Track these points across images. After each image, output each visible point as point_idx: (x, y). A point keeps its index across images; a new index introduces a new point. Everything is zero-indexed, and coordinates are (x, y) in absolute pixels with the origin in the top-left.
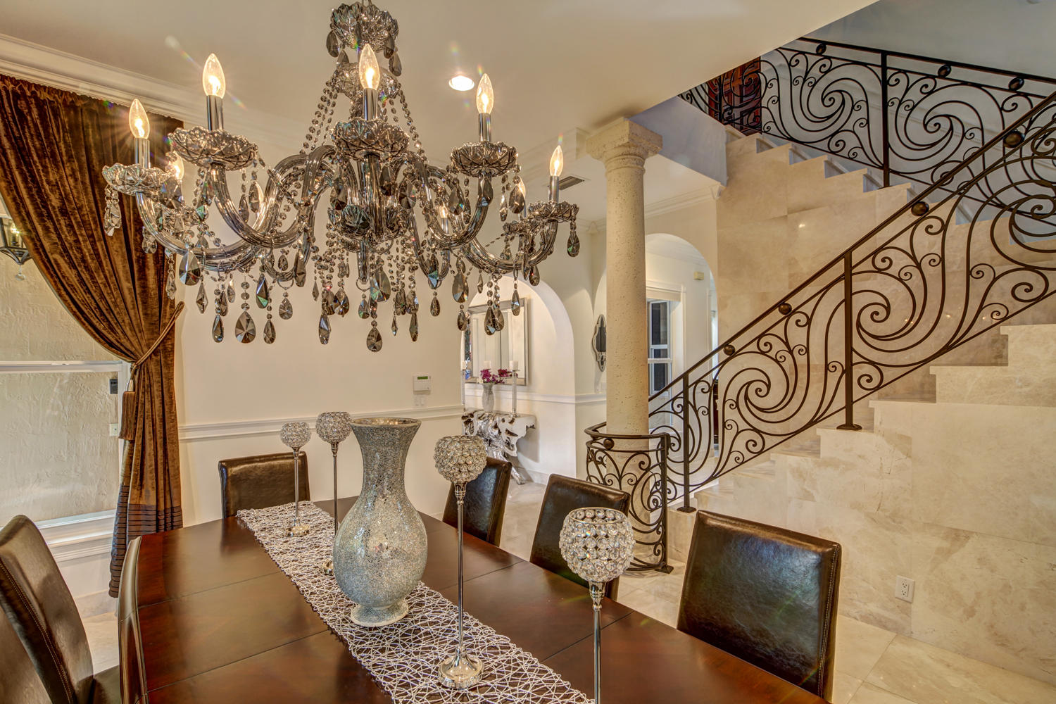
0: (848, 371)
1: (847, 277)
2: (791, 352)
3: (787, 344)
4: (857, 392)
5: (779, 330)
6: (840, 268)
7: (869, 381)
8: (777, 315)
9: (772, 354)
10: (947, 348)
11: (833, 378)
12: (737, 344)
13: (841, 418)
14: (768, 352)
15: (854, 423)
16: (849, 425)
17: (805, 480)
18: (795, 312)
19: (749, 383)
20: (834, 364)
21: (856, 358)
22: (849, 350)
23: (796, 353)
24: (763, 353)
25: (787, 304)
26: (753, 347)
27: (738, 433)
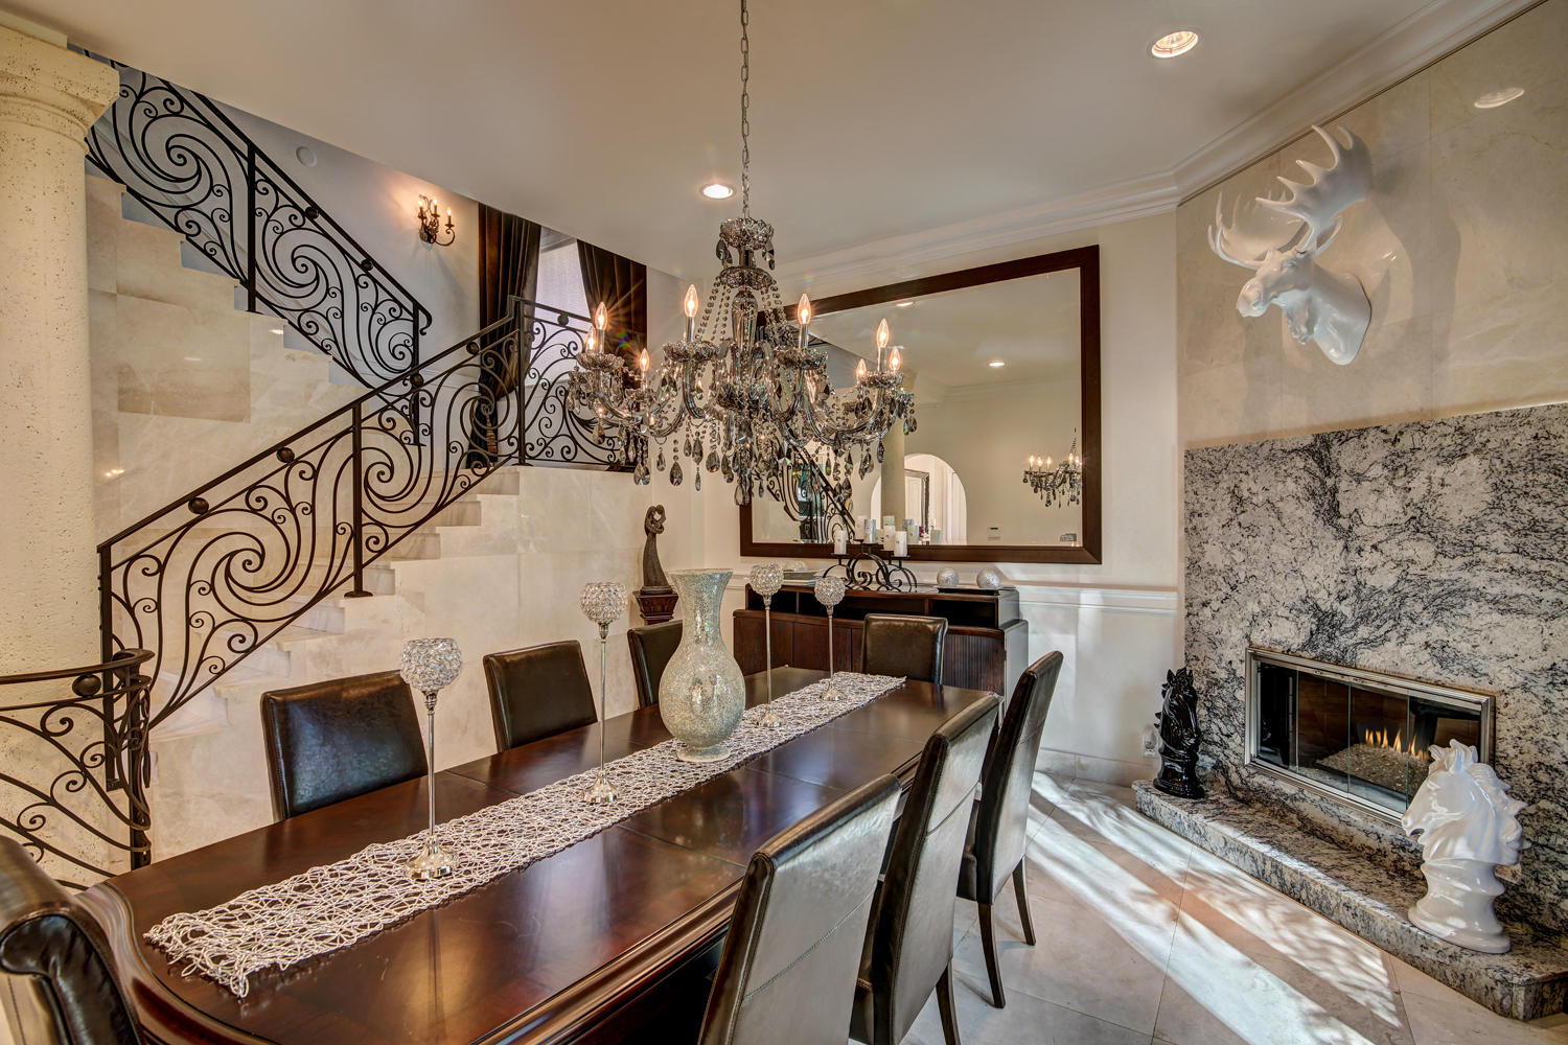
0: (356, 534)
1: (356, 429)
2: (293, 510)
3: (287, 499)
4: (366, 555)
5: (277, 481)
6: (346, 420)
7: (376, 543)
8: (273, 462)
9: (267, 512)
10: (437, 508)
11: (342, 540)
12: (212, 498)
13: (350, 586)
14: (261, 510)
15: (364, 589)
16: (359, 592)
17: (328, 664)
18: (297, 461)
19: (232, 554)
20: (343, 525)
21: (365, 520)
22: (358, 510)
23: (298, 511)
24: (254, 511)
25: (288, 449)
26: (240, 502)
27: (214, 629)
